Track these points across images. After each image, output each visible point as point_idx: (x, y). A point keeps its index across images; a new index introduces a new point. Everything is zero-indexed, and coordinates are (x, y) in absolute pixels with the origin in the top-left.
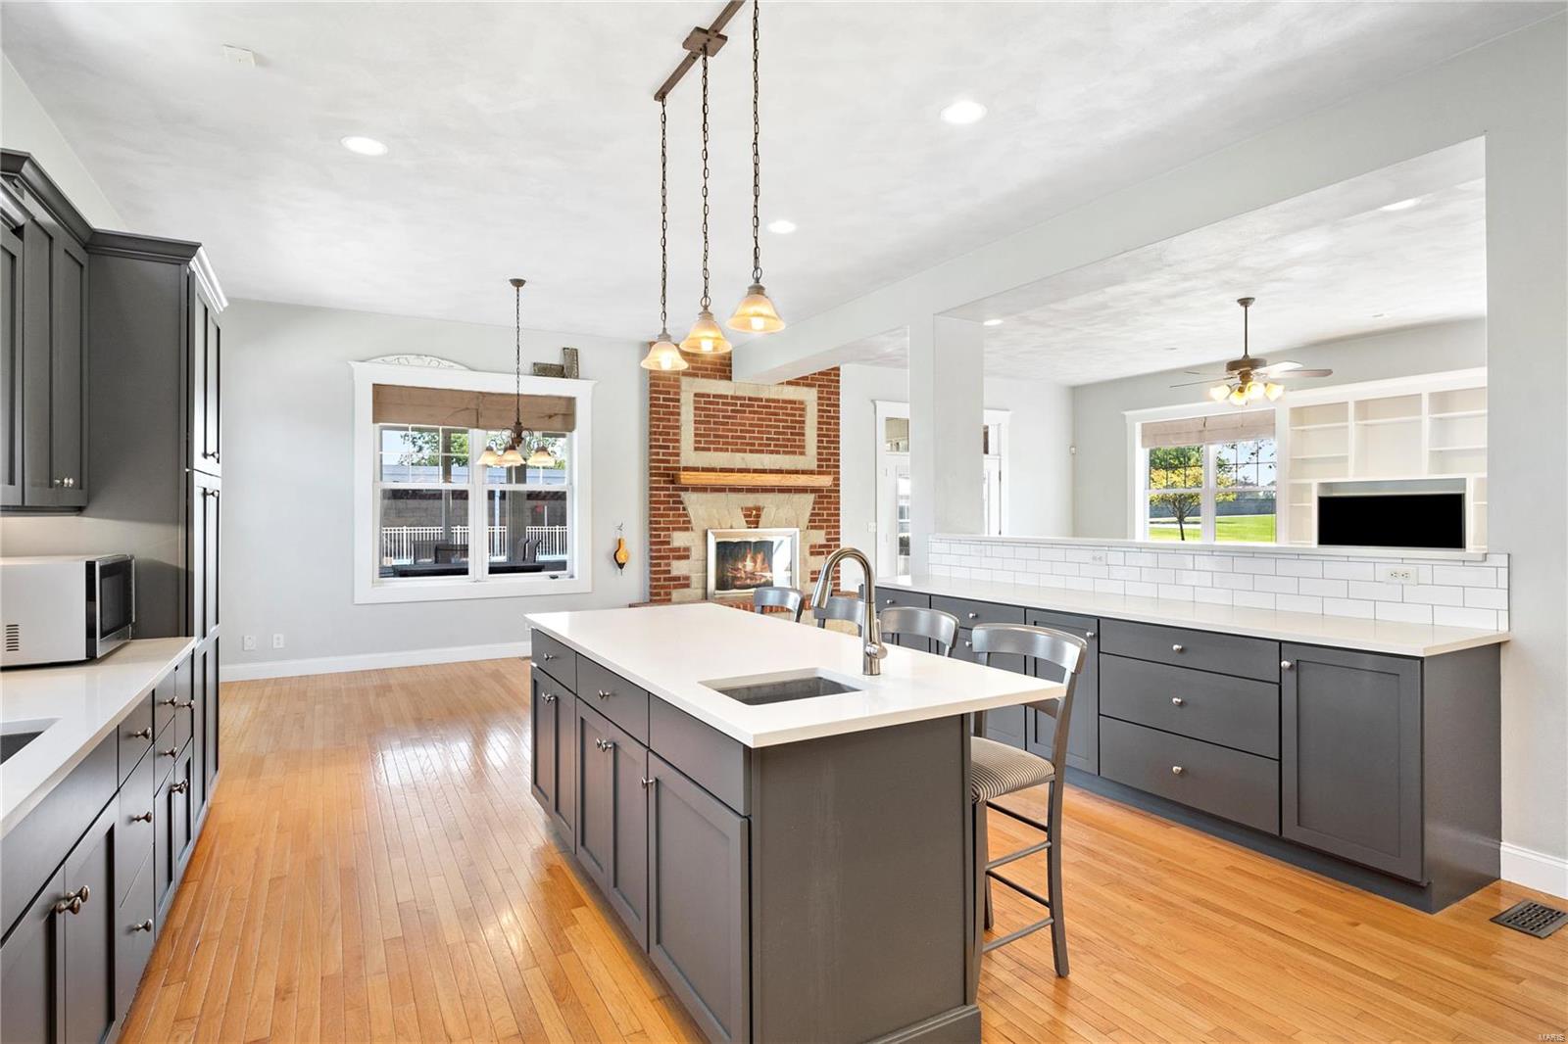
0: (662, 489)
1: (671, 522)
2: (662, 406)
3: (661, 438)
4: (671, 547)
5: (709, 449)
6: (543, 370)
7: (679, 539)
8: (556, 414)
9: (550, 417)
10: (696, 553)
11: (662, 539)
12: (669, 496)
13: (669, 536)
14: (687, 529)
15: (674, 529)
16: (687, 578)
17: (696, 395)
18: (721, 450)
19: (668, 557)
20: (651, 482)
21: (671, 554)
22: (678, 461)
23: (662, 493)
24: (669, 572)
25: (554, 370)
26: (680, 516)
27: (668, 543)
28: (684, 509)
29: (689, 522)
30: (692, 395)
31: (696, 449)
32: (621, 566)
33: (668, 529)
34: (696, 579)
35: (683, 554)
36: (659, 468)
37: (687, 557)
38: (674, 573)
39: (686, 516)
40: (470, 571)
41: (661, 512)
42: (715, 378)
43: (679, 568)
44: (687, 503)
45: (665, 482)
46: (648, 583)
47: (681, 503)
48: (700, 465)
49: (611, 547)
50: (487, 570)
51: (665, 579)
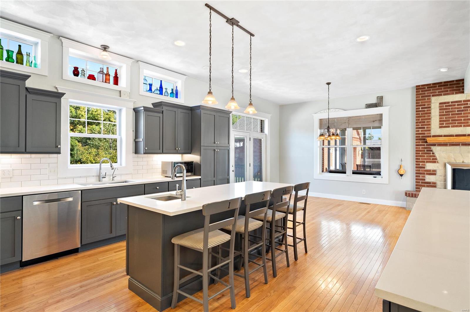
0: (421, 145)
1: (425, 159)
2: (421, 111)
3: (420, 124)
4: (425, 169)
5: (449, 127)
6: (369, 106)
7: (429, 166)
8: (376, 120)
9: (374, 121)
10: (440, 172)
11: (421, 166)
12: (425, 148)
13: (425, 165)
14: (435, 162)
15: (427, 162)
16: (435, 183)
17: (440, 104)
18: (457, 126)
19: (424, 174)
20: (416, 142)
21: (426, 172)
22: (430, 133)
23: (421, 147)
24: (424, 180)
25: (373, 105)
26: (431, 156)
27: (424, 168)
28: (433, 153)
29: (436, 159)
30: (439, 104)
31: (440, 127)
32: (401, 175)
33: (424, 162)
34: (439, 184)
35: (433, 173)
36: (419, 137)
37: (435, 174)
38: (427, 180)
39: (434, 156)
40: (347, 173)
41: (420, 155)
42: (453, 94)
43: (429, 178)
44: (434, 151)
45: (422, 142)
46: (415, 184)
47: (432, 151)
48: (443, 134)
49: (397, 168)
50: (352, 173)
51: (422, 183)
